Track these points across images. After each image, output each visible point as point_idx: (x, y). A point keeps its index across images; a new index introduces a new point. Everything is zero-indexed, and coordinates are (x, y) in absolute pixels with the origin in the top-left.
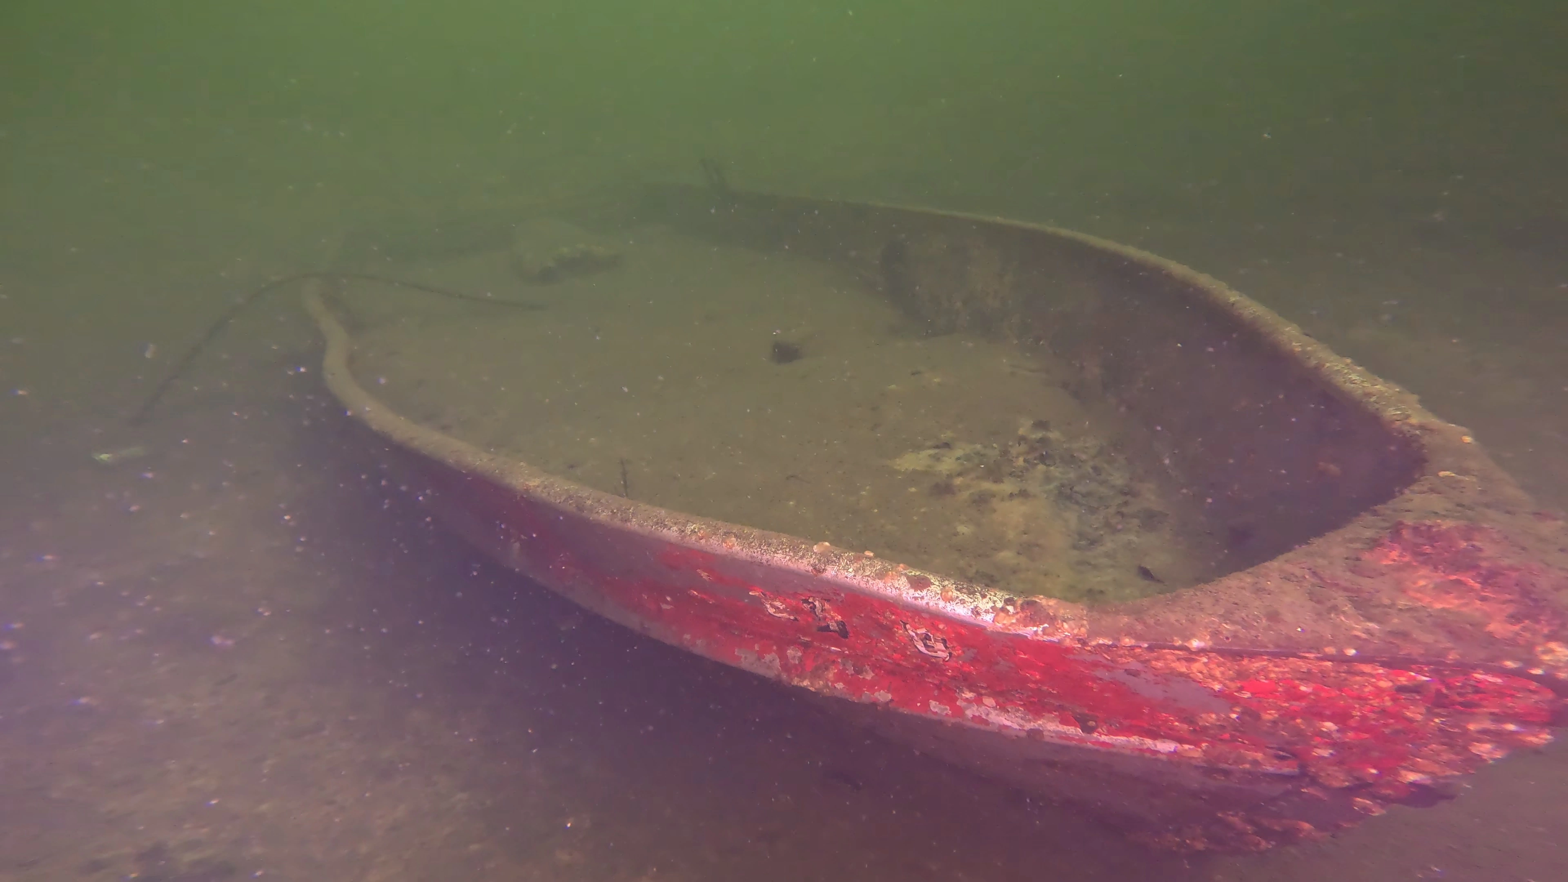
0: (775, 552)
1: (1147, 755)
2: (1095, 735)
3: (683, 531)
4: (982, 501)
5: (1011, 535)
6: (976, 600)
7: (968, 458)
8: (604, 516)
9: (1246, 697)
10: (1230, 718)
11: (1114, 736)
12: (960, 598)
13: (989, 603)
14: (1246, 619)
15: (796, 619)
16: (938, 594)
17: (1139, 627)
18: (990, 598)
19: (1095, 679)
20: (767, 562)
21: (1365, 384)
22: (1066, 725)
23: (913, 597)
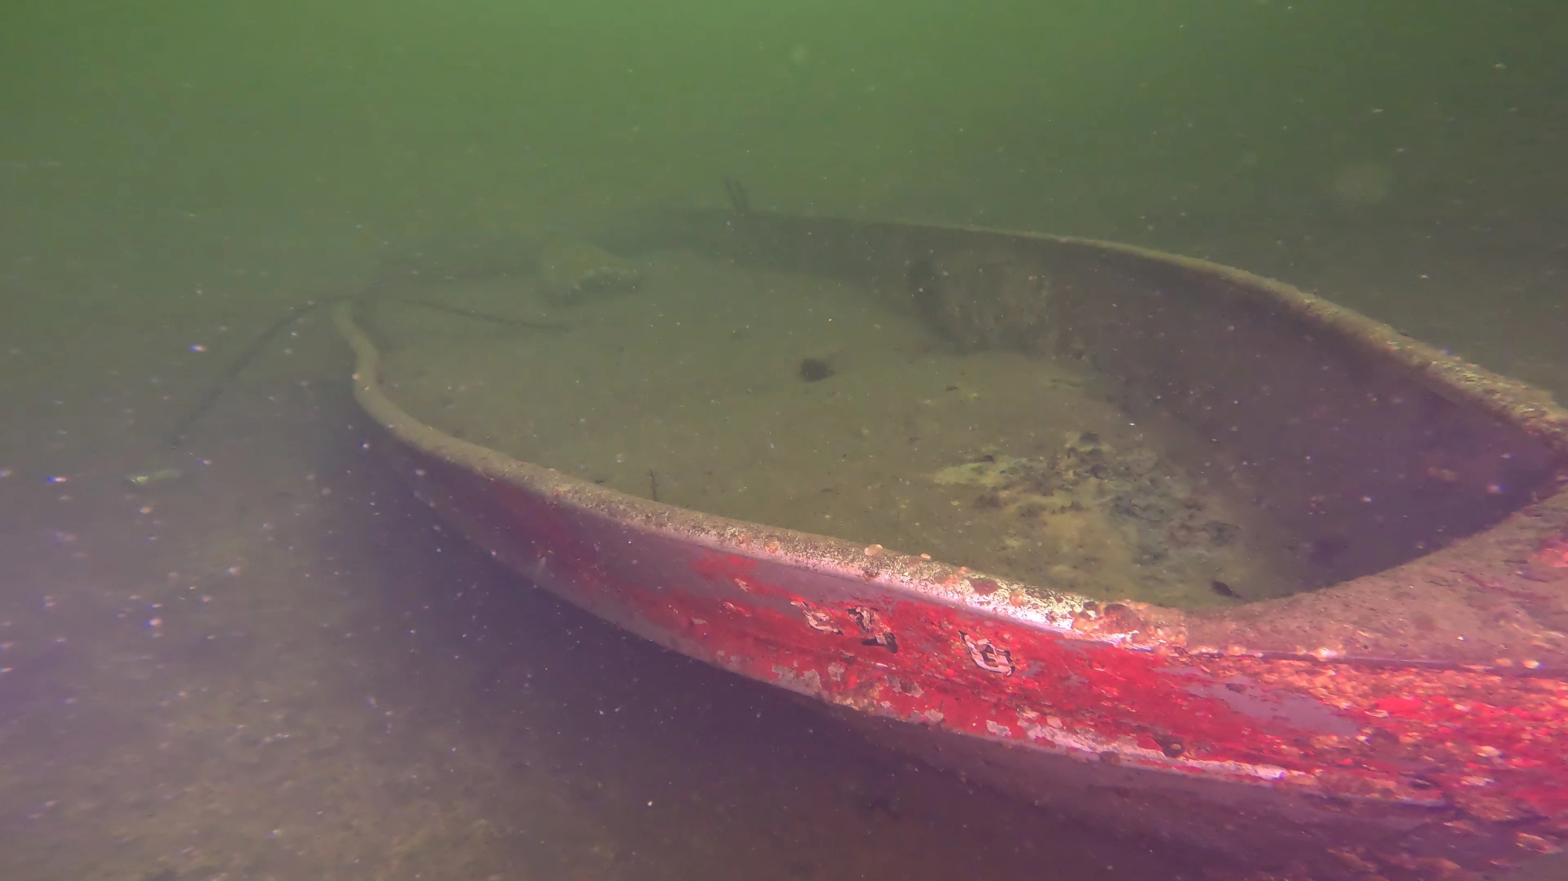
0: (822, 556)
1: (1247, 781)
2: (1181, 759)
3: (722, 535)
4: (1030, 513)
5: (1065, 549)
6: (1051, 604)
7: (1013, 471)
8: (637, 520)
9: (1380, 716)
10: (1358, 740)
11: (1204, 760)
12: (1032, 603)
13: (1066, 608)
14: (1389, 626)
15: (840, 632)
16: (1007, 598)
17: (1251, 635)
18: (1067, 603)
19: (1186, 696)
20: (813, 566)
21: (1485, 382)
22: (1146, 748)
23: (978, 602)
